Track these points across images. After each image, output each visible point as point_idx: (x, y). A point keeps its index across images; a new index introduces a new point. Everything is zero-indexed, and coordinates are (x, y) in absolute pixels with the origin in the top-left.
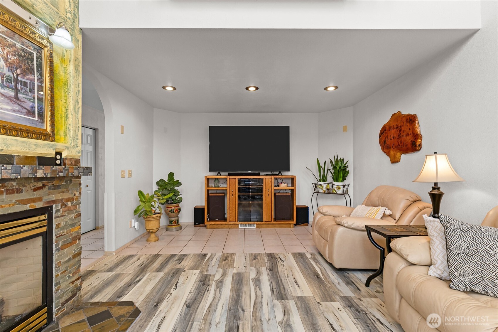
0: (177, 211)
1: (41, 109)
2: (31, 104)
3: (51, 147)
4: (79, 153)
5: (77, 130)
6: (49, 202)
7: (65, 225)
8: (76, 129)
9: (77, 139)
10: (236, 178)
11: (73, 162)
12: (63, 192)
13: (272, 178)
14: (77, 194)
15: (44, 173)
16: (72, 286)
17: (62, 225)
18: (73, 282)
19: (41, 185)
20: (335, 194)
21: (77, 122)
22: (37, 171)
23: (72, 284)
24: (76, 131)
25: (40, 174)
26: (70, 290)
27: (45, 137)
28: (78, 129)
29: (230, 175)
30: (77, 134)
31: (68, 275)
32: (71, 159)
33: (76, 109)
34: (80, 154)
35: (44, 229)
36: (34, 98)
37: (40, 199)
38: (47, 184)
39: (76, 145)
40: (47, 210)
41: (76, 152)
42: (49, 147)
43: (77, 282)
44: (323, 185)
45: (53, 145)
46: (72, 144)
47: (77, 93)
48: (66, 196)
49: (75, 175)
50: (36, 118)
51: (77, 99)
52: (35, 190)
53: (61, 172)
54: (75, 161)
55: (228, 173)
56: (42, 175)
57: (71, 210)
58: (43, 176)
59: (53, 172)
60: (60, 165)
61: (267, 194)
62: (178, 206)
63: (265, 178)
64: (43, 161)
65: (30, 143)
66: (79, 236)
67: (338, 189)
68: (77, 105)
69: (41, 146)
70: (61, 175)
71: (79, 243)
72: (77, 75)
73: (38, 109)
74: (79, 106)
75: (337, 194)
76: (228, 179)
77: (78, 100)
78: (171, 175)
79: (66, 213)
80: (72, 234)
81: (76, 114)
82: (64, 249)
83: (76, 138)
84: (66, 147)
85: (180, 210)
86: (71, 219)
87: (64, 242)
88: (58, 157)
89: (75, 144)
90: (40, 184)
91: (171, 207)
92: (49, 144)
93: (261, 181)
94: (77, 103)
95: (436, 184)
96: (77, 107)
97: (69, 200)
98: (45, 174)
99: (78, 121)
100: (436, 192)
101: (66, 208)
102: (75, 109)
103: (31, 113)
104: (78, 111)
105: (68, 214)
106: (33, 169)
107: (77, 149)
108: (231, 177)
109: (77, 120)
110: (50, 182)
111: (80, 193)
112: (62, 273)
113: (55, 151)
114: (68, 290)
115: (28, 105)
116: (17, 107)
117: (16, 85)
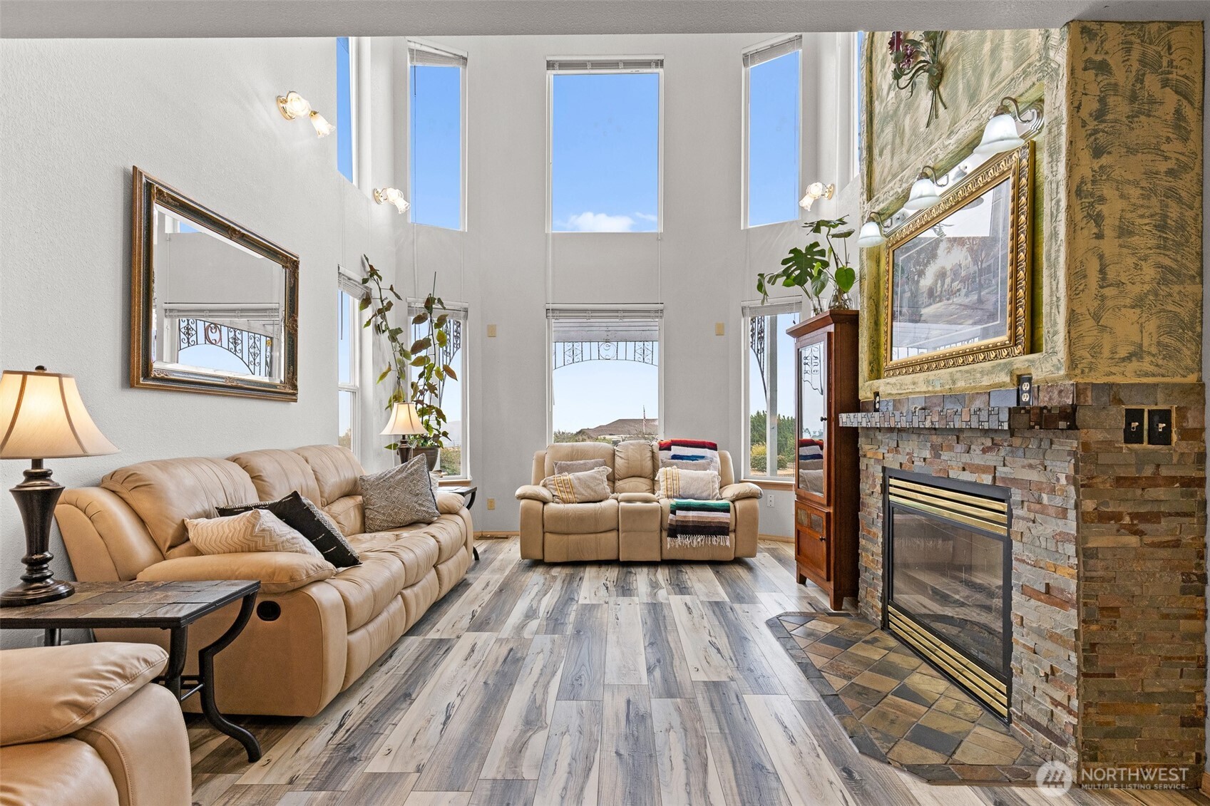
2: (994, 299)
4: (1058, 369)
5: (1053, 311)
6: (1003, 479)
7: (1033, 544)
8: (1051, 308)
9: (1055, 333)
11: (1055, 395)
12: (1031, 466)
14: (1064, 479)
16: (1049, 706)
17: (1025, 540)
18: (1054, 702)
19: (991, 444)
21: (1054, 287)
23: (1053, 704)
24: (1051, 313)
26: (1042, 707)
28: (1058, 307)
31: (1036, 666)
32: (1050, 388)
33: (1053, 256)
34: (1063, 372)
35: (1002, 531)
37: (990, 470)
38: (1001, 443)
39: (1052, 350)
40: (1005, 493)
41: (1053, 369)
42: (997, 371)
43: (1066, 716)
45: (1005, 364)
46: (1046, 350)
47: (1055, 212)
48: (1036, 476)
50: (997, 322)
51: (1055, 227)
52: (985, 451)
54: (1060, 392)
56: (930, 425)
57: (1049, 515)
68: (1054, 244)
69: (990, 373)
72: (1055, 165)
73: (1000, 301)
74: (1059, 242)
79: (1039, 517)
81: (1053, 269)
82: (1031, 597)
83: (1051, 331)
86: (1047, 536)
87: (1029, 580)
88: (1026, 386)
89: (1049, 347)
94: (1053, 240)
96: (1054, 249)
97: (1040, 487)
99: (1058, 283)
101: (1038, 506)
102: (1048, 258)
103: (993, 315)
104: (1058, 257)
105: (1042, 521)
107: (1055, 359)
109: (1053, 282)
113: (1011, 376)
114: (1040, 703)
115: (990, 302)
116: (978, 316)
117: (980, 281)
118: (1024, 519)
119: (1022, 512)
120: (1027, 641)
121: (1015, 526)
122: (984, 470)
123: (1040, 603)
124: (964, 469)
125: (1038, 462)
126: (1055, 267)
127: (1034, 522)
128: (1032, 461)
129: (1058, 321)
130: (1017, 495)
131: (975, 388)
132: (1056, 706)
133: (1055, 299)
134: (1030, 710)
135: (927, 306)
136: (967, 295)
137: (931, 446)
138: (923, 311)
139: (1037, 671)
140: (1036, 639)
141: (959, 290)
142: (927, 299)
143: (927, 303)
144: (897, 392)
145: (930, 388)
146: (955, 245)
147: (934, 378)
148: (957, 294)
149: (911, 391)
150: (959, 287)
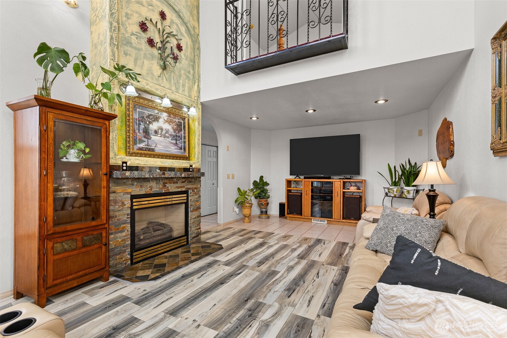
0: (266, 204)
2: (181, 145)
3: (188, 163)
6: (187, 189)
7: (194, 201)
9: (199, 158)
10: (309, 181)
11: (197, 170)
12: (193, 184)
13: (341, 182)
14: (199, 186)
17: (192, 200)
18: (197, 229)
20: (405, 198)
24: (198, 154)
25: (183, 176)
27: (186, 159)
28: (200, 153)
29: (305, 178)
30: (199, 156)
32: (196, 169)
34: (200, 166)
35: (185, 201)
36: (182, 142)
37: (184, 187)
39: (199, 161)
40: (186, 192)
41: (198, 165)
43: (199, 230)
44: (393, 189)
45: (189, 162)
46: (197, 161)
48: (194, 186)
49: (197, 176)
50: (183, 151)
52: (182, 182)
53: (191, 175)
54: (198, 169)
55: (304, 177)
56: (184, 176)
59: (188, 174)
60: (192, 171)
61: (336, 195)
62: (267, 201)
63: (335, 182)
64: (186, 170)
65: (181, 162)
66: (200, 207)
67: (408, 193)
68: (199, 141)
69: (185, 163)
70: (191, 176)
71: (200, 211)
72: (199, 126)
75: (407, 198)
76: (303, 181)
77: (199, 138)
78: (262, 177)
80: (197, 206)
81: (199, 146)
82: (193, 212)
84: (194, 162)
85: (268, 204)
86: (196, 198)
87: (193, 208)
88: (191, 168)
90: (184, 180)
91: (262, 201)
92: (187, 162)
93: (331, 183)
95: (432, 186)
97: (195, 188)
100: (432, 193)
101: (194, 192)
102: (198, 143)
103: (181, 149)
104: (200, 144)
105: (195, 195)
106: (181, 173)
107: (199, 163)
108: (305, 180)
110: (187, 179)
111: (200, 186)
112: (192, 223)
115: (180, 145)
116: (176, 147)
117: (176, 138)
118: (192, 196)
119: (191, 195)
121: (190, 198)
122: (182, 187)
123: (195, 212)
124: (175, 188)
130: (190, 191)
131: (180, 166)
134: (193, 235)
135: (154, 136)
136: (172, 140)
137: (163, 183)
138: (152, 136)
139: (195, 226)
140: (194, 220)
141: (169, 137)
142: (154, 133)
143: (154, 135)
144: (144, 164)
145: (163, 165)
146: (167, 123)
147: (165, 161)
148: (168, 138)
149: (153, 164)
150: (169, 136)
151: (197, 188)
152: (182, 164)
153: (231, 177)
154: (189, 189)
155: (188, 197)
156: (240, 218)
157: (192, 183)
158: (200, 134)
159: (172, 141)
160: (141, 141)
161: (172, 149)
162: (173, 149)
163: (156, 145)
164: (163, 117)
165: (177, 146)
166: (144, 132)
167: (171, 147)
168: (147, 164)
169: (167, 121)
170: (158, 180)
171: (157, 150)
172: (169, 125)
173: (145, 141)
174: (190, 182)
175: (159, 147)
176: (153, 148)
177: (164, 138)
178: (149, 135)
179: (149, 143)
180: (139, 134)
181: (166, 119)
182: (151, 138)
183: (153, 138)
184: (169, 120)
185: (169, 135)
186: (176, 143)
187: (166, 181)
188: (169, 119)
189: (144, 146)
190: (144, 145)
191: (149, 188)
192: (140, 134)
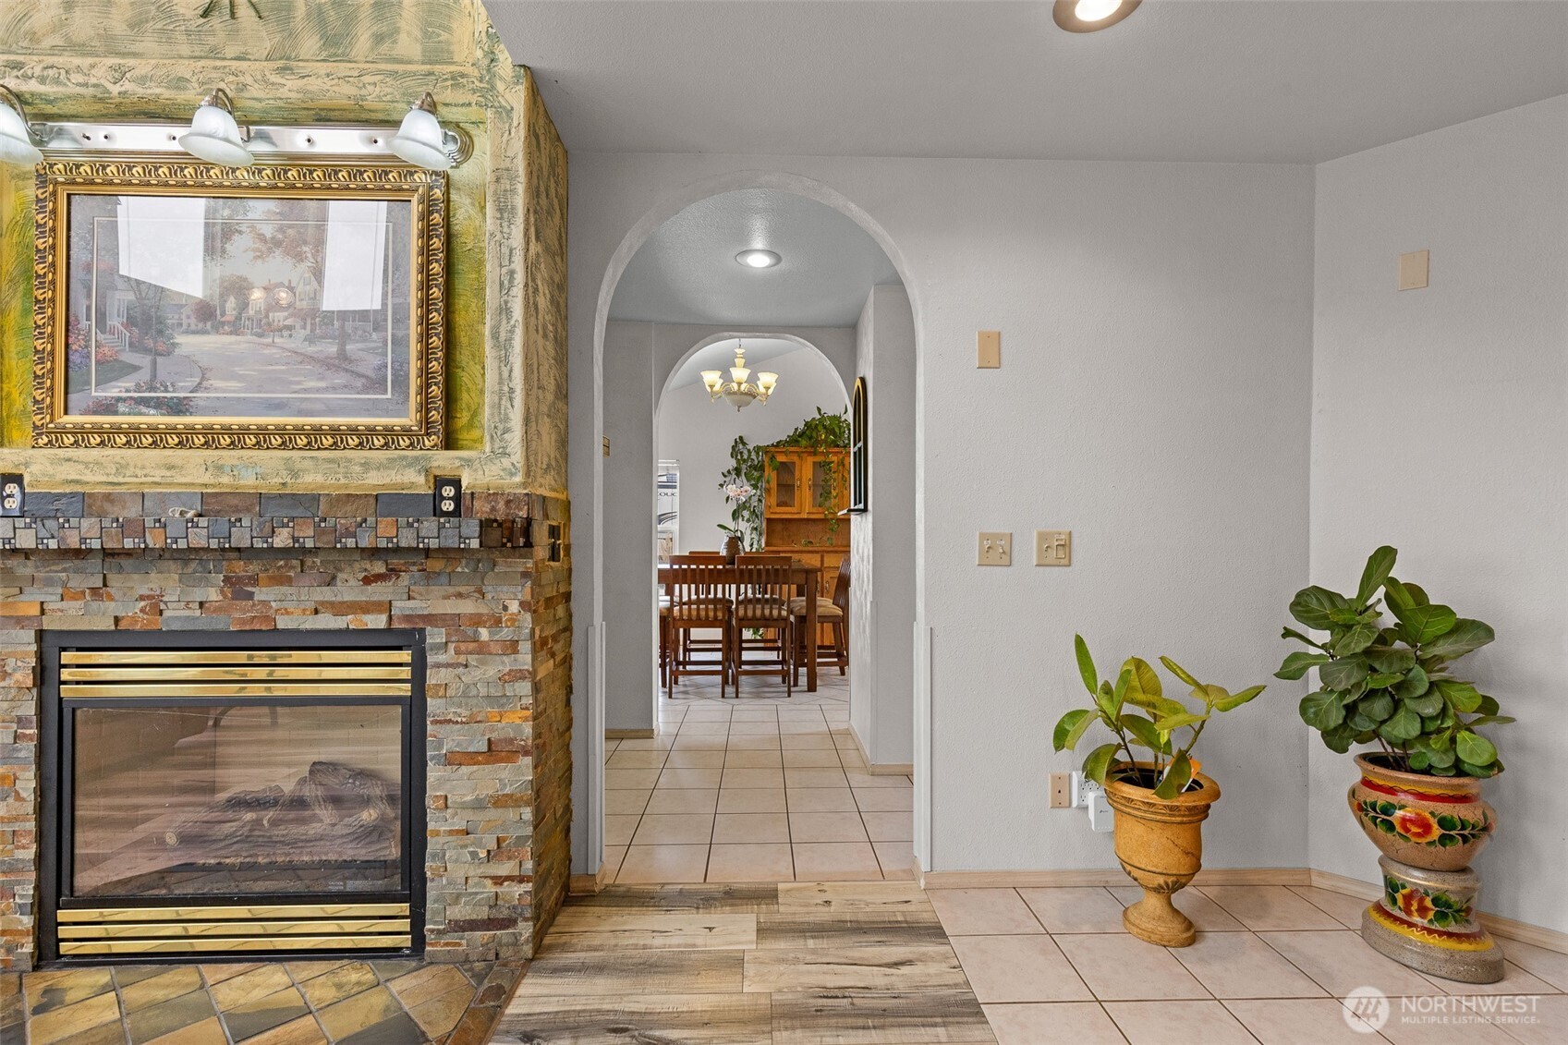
0: (1427, 828)
1: (401, 365)
2: (377, 361)
3: (410, 466)
4: (512, 474)
5: (503, 402)
6: (408, 618)
7: (465, 695)
8: (500, 399)
9: (506, 431)
11: (501, 505)
12: (460, 595)
15: (293, 537)
16: (490, 888)
17: (451, 692)
18: (498, 881)
19: (383, 570)
21: (505, 374)
22: (273, 532)
23: (496, 884)
24: (500, 404)
25: (282, 539)
26: (479, 897)
27: (409, 439)
28: (511, 399)
30: (506, 414)
31: (472, 849)
32: (492, 497)
33: (503, 336)
35: (405, 690)
36: (386, 342)
37: (380, 606)
38: (403, 568)
39: (501, 450)
40: (407, 637)
41: (502, 473)
42: (405, 467)
43: (516, 889)
45: (417, 459)
46: (488, 449)
47: (506, 282)
48: (468, 607)
50: (389, 396)
51: (506, 302)
52: (367, 581)
54: (508, 502)
56: (289, 543)
57: (490, 654)
58: (291, 545)
65: (349, 461)
66: (522, 743)
68: (504, 322)
69: (380, 467)
70: (350, 543)
72: (505, 224)
73: (392, 368)
74: (512, 322)
77: (509, 305)
79: (472, 659)
80: (492, 729)
81: (503, 352)
82: (460, 765)
83: (501, 426)
84: (461, 459)
86: (487, 681)
87: (459, 743)
88: (449, 491)
89: (496, 446)
90: (379, 568)
91: (1391, 791)
92: (405, 458)
94: (504, 316)
96: (504, 328)
97: (477, 621)
98: (295, 540)
99: (511, 371)
101: (470, 646)
102: (495, 336)
103: (376, 383)
104: (511, 339)
105: (483, 663)
107: (506, 462)
109: (503, 368)
110: (414, 564)
112: (451, 833)
113: (426, 476)
114: (477, 893)
115: (369, 364)
116: (340, 379)
117: (342, 327)
118: (448, 665)
119: (442, 658)
120: (453, 824)
121: (433, 678)
122: (366, 608)
123: (475, 767)
124: (316, 612)
125: (472, 589)
126: (506, 350)
127: (466, 666)
128: (462, 589)
129: (511, 415)
130: (435, 636)
131: (346, 486)
132: (501, 884)
133: (506, 388)
134: (459, 912)
135: (194, 332)
136: (310, 340)
137: (227, 580)
138: (179, 339)
139: (474, 855)
140: (469, 815)
141: (289, 328)
142: (193, 321)
143: (193, 327)
144: (104, 479)
145: (225, 480)
146: (278, 252)
147: (235, 462)
148: (286, 333)
149: (157, 479)
150: (289, 322)
151: (498, 621)
152: (358, 469)
153: (1027, 550)
154: (431, 619)
155: (419, 666)
156: (1088, 872)
157: (451, 590)
158: (512, 273)
159: (311, 350)
160: (112, 369)
161: (305, 391)
162: (318, 390)
163: (203, 378)
164: (253, 227)
165: (347, 371)
166: (131, 322)
167: (299, 383)
168: (121, 480)
169: (278, 244)
170: (194, 565)
171: (201, 403)
172: (290, 261)
173: (136, 368)
174: (429, 577)
175: (216, 390)
176: (182, 395)
177: (260, 335)
178: (160, 332)
179: (161, 374)
180: (101, 337)
181: (268, 230)
182: (174, 345)
183: (189, 343)
184: (290, 232)
185: (291, 315)
186: (343, 355)
187: (240, 568)
188: (290, 227)
189: (127, 391)
190: (131, 385)
191: (143, 604)
192: (107, 336)
